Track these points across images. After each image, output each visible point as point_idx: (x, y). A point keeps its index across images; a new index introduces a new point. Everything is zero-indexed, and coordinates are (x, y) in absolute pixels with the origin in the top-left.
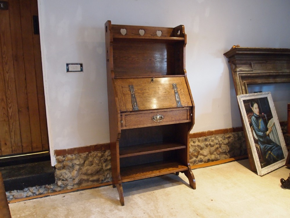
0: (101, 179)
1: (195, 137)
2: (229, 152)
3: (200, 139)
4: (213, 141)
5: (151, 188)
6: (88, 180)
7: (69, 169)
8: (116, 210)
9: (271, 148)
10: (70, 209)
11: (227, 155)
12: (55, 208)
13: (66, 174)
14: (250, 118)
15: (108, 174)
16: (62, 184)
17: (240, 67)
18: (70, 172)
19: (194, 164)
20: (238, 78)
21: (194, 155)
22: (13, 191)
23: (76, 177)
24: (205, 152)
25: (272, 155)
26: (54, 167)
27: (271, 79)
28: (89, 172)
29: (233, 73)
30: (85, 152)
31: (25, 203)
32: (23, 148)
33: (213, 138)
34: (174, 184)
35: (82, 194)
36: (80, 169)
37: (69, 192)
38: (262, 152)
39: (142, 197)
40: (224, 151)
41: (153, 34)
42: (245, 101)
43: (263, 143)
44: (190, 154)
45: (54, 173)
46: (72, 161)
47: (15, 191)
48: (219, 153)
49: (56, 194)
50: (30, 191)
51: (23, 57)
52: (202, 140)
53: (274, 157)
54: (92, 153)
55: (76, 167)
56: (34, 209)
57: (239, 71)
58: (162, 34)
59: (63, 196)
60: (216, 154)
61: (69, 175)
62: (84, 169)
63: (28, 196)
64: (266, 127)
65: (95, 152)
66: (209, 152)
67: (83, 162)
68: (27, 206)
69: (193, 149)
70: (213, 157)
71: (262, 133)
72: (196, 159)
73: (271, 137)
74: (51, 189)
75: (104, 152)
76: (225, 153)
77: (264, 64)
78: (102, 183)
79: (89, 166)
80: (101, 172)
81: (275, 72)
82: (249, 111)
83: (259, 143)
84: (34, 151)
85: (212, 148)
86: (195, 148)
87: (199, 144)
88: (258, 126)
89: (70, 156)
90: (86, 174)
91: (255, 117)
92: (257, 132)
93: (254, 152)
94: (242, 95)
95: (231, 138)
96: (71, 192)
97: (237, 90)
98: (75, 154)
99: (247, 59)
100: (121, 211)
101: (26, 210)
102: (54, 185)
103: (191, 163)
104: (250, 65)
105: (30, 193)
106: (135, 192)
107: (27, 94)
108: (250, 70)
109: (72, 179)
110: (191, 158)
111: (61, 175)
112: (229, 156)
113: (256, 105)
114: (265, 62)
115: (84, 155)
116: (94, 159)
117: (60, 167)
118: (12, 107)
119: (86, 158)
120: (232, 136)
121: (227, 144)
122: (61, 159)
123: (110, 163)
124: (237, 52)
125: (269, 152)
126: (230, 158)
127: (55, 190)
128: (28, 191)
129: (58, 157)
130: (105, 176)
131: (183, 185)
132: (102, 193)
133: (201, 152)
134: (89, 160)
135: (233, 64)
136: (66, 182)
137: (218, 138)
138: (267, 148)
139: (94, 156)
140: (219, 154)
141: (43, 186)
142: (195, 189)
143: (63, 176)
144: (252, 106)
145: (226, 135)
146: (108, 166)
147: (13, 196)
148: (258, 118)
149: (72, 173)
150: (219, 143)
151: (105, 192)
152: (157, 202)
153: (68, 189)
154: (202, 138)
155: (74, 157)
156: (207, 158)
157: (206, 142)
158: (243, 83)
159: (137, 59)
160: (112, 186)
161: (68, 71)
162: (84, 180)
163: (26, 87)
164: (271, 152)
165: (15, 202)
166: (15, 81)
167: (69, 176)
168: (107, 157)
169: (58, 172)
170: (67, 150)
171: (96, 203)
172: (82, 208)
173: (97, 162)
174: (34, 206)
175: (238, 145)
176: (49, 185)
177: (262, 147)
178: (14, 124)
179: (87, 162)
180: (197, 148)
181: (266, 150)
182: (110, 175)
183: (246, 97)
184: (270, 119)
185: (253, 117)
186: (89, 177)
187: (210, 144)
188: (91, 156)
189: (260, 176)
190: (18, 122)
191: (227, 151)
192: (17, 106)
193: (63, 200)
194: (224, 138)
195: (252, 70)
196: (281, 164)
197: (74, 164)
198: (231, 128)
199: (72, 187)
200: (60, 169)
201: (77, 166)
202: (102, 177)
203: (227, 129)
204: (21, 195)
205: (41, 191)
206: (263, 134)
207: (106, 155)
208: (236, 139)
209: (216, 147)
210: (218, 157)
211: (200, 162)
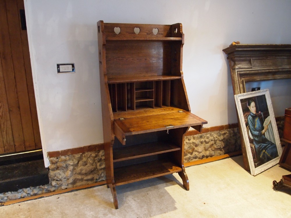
0: (95, 178)
1: (191, 135)
2: (224, 148)
3: (195, 137)
4: (208, 138)
5: (145, 188)
6: (82, 180)
7: (63, 169)
8: (110, 214)
9: (265, 147)
10: (65, 213)
11: (222, 151)
12: (50, 211)
13: (60, 174)
14: (246, 117)
15: (102, 173)
16: (56, 184)
17: (239, 65)
18: (64, 172)
19: (188, 160)
20: (237, 76)
21: (189, 152)
22: (7, 193)
23: (71, 177)
24: (200, 148)
25: (266, 154)
26: (48, 168)
27: (270, 76)
28: (84, 172)
29: (232, 70)
30: (78, 153)
31: (19, 205)
32: (16, 147)
33: (208, 135)
34: (168, 183)
35: (76, 195)
36: (74, 169)
37: (64, 193)
38: (257, 151)
39: (136, 199)
40: (219, 147)
41: (149, 32)
42: (242, 101)
43: (258, 142)
44: (185, 151)
45: (48, 175)
46: (65, 162)
47: (9, 192)
48: (214, 149)
49: (50, 195)
50: (24, 192)
51: (11, 54)
52: (197, 137)
53: (268, 156)
54: (86, 154)
55: (70, 168)
56: (28, 212)
57: (237, 69)
58: (159, 32)
59: (58, 197)
60: (211, 150)
61: (64, 175)
62: (78, 169)
63: (23, 196)
64: (262, 126)
65: (89, 152)
66: (204, 148)
67: (77, 162)
68: (21, 209)
69: (188, 147)
70: (208, 153)
71: (258, 132)
72: (191, 156)
73: (267, 136)
74: (46, 189)
75: (98, 152)
76: (220, 149)
77: (264, 60)
78: (96, 182)
79: (84, 166)
80: (95, 172)
81: (275, 68)
82: (246, 110)
83: (254, 143)
84: (27, 150)
85: (207, 144)
86: (190, 145)
87: (194, 141)
88: (254, 125)
89: (63, 157)
90: (80, 174)
91: (252, 116)
92: (253, 132)
93: (249, 152)
94: (240, 94)
95: (227, 135)
96: (65, 193)
97: (235, 88)
98: (69, 155)
99: (247, 55)
100: (115, 216)
101: (21, 213)
102: (48, 185)
103: (186, 159)
104: (250, 61)
105: (24, 194)
106: (129, 193)
107: (17, 93)
108: (249, 67)
109: (67, 178)
110: (186, 155)
111: (55, 176)
112: (224, 151)
113: (253, 104)
114: (265, 58)
115: (77, 156)
116: (88, 159)
117: (54, 168)
118: (2, 107)
119: (80, 159)
120: (228, 133)
121: (222, 140)
122: (55, 160)
123: (104, 163)
124: (237, 49)
125: (263, 151)
126: (224, 154)
127: (50, 190)
128: (22, 192)
129: (52, 159)
130: (100, 175)
131: (177, 186)
132: (96, 194)
133: (196, 149)
134: (83, 160)
135: (232, 61)
136: (60, 182)
137: (213, 134)
138: (262, 147)
139: (88, 156)
140: (214, 151)
141: (38, 187)
142: (189, 190)
143: (57, 177)
144: (249, 105)
145: (221, 132)
146: (102, 165)
147: (8, 197)
148: (254, 117)
149: (66, 174)
150: (214, 140)
151: (99, 193)
152: (151, 205)
153: (63, 189)
154: (197, 135)
155: (67, 158)
156: (201, 154)
157: (201, 139)
158: (241, 80)
159: (132, 60)
160: (106, 186)
161: (59, 71)
162: (78, 179)
163: (16, 85)
164: (265, 151)
165: (10, 204)
166: (4, 80)
167: (62, 176)
168: (101, 157)
169: (52, 173)
170: (60, 151)
171: (90, 206)
172: (77, 211)
173: (91, 162)
174: (29, 208)
175: (233, 141)
176: (44, 186)
177: (257, 146)
178: (5, 124)
179: (81, 162)
180: (192, 145)
181: (261, 149)
182: (104, 174)
183: (243, 96)
184: (267, 117)
185: (250, 116)
186: (83, 177)
187: (205, 141)
188: (85, 156)
189: (253, 175)
190: (9, 122)
191: (222, 147)
192: (7, 105)
193: (58, 203)
194: (219, 134)
195: (251, 67)
196: (274, 162)
197: (67, 165)
198: (227, 125)
199: (66, 187)
200: (53, 170)
201: (71, 166)
202: (96, 177)
203: (223, 126)
204: (16, 196)
205: (36, 191)
206: (259, 134)
207: (100, 155)
208: (232, 135)
209: (211, 143)
210: (213, 153)
211: (194, 158)
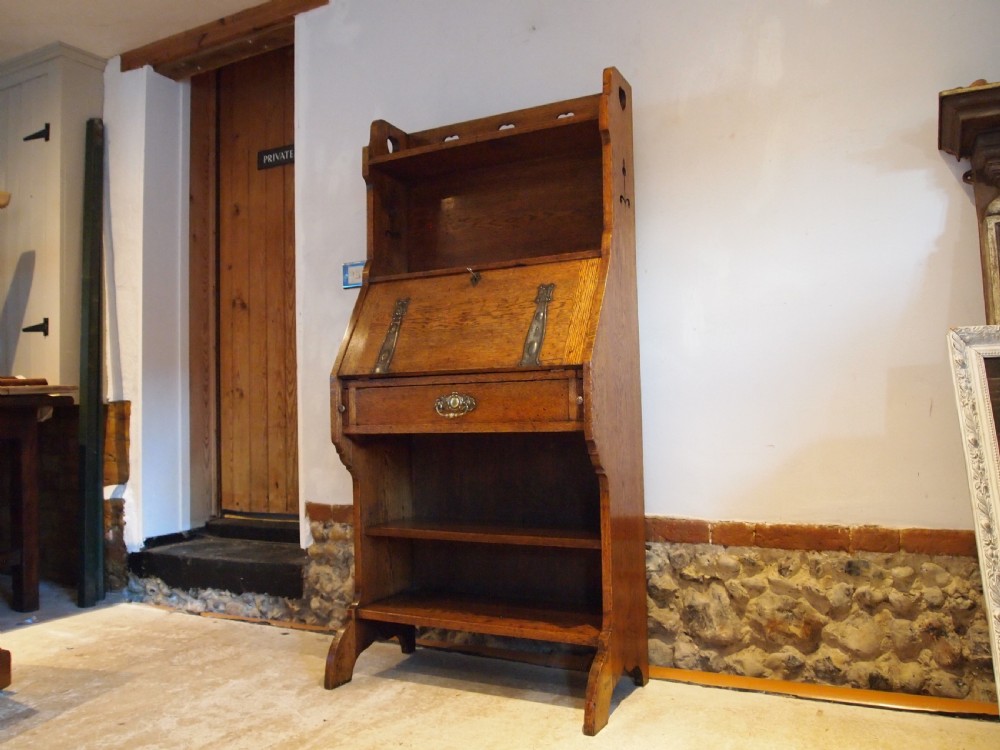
7: (340, 568)
16: (320, 609)
18: (342, 578)
21: (789, 636)
26: (306, 553)
33: (903, 571)
46: (343, 545)
47: (228, 593)
48: (947, 660)
50: (254, 603)
52: (830, 565)
55: (351, 566)
60: (933, 664)
61: (339, 585)
63: (250, 615)
66: (886, 642)
69: (778, 604)
70: (910, 672)
72: (802, 656)
74: (296, 613)
85: (906, 622)
86: (791, 599)
87: (812, 583)
89: (338, 528)
98: (351, 526)
102: (301, 603)
110: (770, 644)
111: (319, 580)
117: (321, 555)
122: (320, 532)
128: (251, 602)
129: (314, 524)
133: (831, 628)
135: (981, 186)
136: (328, 605)
140: (949, 668)
141: (280, 600)
147: (224, 604)
154: (824, 554)
155: (349, 532)
156: (865, 668)
161: (346, 283)
167: (336, 588)
170: (332, 506)
176: (291, 601)
180: (807, 603)
187: (887, 600)
197: (346, 556)
199: (339, 625)
200: (317, 561)
205: (278, 612)
209: (927, 621)
210: (943, 678)
211: (824, 678)
